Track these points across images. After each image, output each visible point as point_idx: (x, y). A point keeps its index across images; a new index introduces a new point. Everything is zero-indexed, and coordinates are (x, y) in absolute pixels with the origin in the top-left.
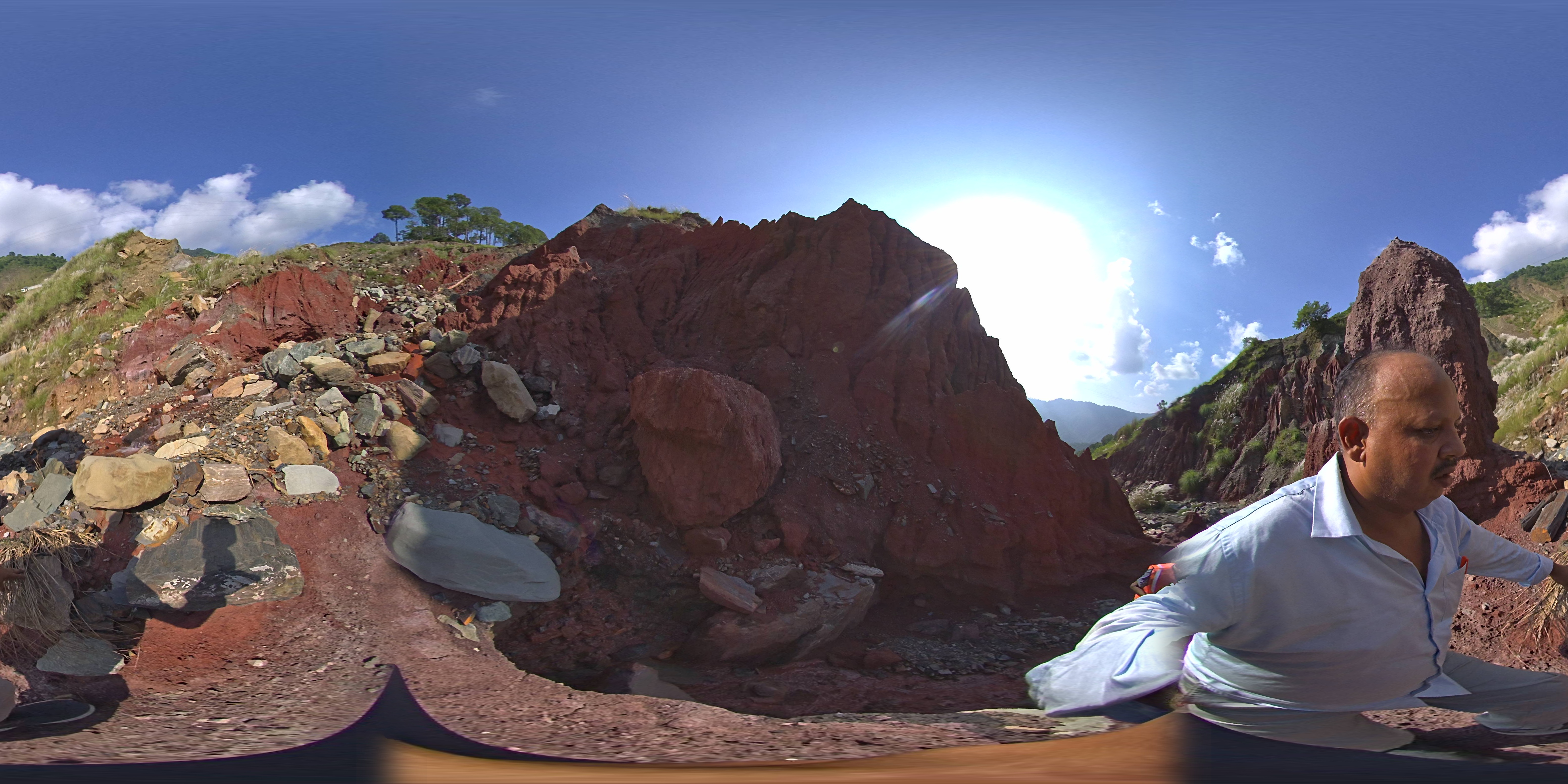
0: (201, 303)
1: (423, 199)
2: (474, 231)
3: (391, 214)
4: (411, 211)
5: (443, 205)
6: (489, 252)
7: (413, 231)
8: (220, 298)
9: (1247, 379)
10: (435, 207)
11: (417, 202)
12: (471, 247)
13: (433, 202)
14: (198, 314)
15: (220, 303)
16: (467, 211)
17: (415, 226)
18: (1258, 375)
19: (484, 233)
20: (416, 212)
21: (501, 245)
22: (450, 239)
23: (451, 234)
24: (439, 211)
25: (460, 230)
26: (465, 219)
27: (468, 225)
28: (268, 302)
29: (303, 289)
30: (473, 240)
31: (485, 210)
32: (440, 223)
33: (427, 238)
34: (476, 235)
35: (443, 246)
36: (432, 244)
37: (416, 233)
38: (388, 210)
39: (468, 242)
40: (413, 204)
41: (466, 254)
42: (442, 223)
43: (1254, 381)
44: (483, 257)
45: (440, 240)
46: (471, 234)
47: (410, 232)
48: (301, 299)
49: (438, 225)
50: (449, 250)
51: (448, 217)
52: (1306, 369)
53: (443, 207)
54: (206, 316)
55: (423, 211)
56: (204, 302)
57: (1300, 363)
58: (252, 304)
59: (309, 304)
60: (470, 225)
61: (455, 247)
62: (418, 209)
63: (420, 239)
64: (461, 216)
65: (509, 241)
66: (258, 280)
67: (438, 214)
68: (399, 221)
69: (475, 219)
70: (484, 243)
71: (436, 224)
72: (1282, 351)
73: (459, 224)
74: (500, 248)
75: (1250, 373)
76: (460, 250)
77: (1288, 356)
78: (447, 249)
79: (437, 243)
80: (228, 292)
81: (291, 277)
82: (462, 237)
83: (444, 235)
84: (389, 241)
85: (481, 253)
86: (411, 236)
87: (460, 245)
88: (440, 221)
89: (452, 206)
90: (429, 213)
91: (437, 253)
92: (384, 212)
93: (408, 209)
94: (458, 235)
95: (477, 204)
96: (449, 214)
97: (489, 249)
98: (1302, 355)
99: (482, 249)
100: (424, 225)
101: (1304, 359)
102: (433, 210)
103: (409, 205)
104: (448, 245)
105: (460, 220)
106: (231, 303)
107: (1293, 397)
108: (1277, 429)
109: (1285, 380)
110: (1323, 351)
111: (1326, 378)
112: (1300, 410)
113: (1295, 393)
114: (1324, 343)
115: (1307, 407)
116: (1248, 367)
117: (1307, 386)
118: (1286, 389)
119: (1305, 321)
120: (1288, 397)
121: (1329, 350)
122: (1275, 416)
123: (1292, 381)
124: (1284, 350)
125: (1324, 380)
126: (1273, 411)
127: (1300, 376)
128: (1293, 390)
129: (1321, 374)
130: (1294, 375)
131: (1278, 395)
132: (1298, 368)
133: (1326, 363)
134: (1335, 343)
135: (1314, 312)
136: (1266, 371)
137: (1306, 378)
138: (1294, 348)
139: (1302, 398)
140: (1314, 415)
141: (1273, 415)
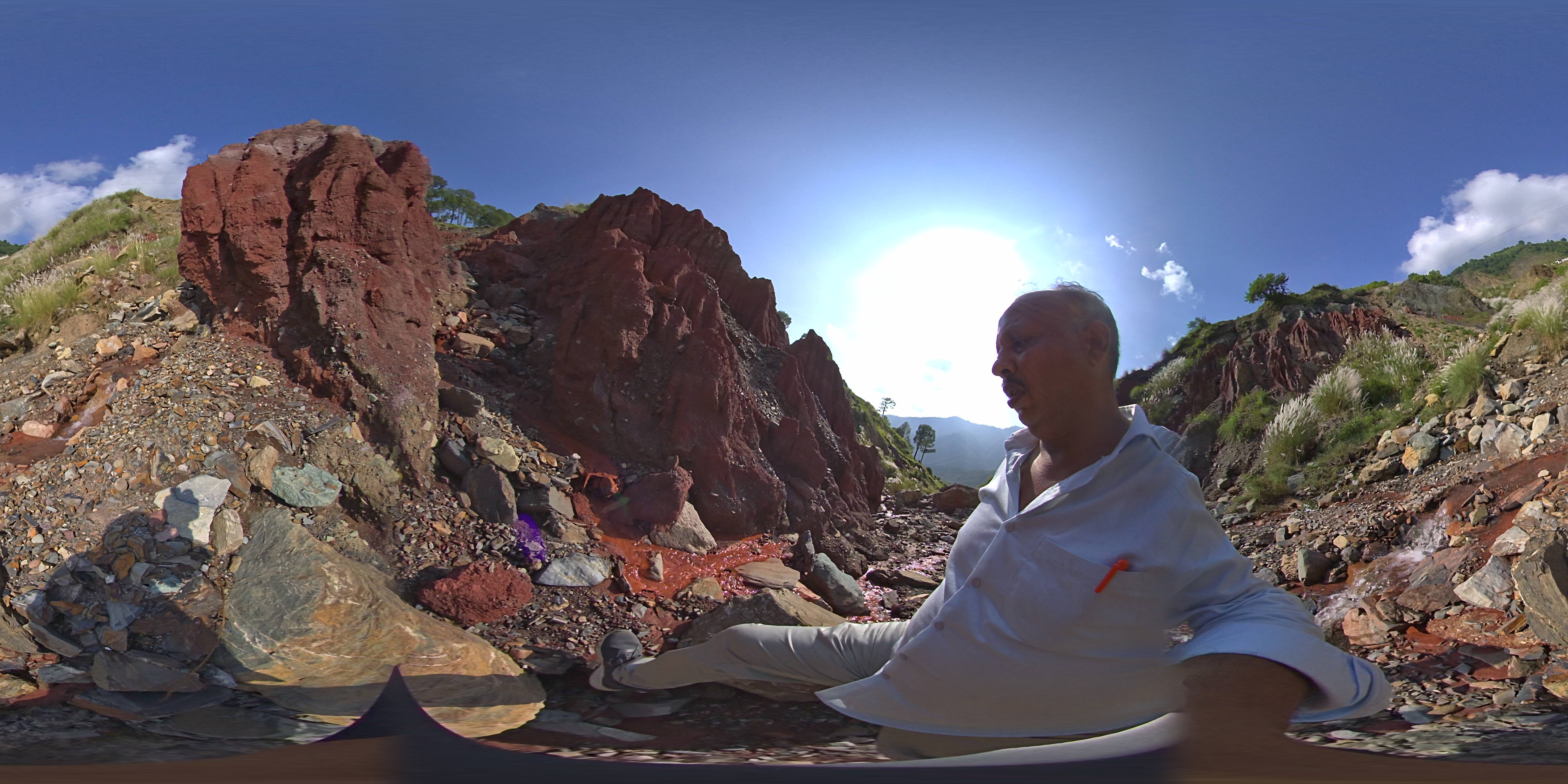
9: (1193, 354)
18: (1206, 351)
43: (1202, 355)
52: (1266, 340)
57: (1257, 336)
72: (1235, 328)
77: (1242, 332)
98: (1259, 329)
101: (1263, 332)
107: (1253, 362)
108: (1235, 397)
109: (1241, 349)
110: (1284, 320)
111: (1293, 340)
112: (1264, 376)
113: (1255, 358)
114: (1284, 313)
115: (1273, 369)
116: (1194, 346)
117: (1270, 351)
118: (1243, 357)
119: (1259, 294)
120: (1246, 363)
121: (1292, 318)
122: (1230, 384)
123: (1250, 348)
124: (1237, 327)
125: (1291, 343)
126: (1228, 380)
127: (1260, 345)
128: (1252, 355)
129: (1287, 338)
130: (1252, 344)
131: (1232, 360)
132: (1256, 339)
133: (1290, 327)
134: (1298, 311)
135: (1269, 284)
136: (1215, 347)
137: (1268, 346)
138: (1248, 324)
139: (1265, 363)
140: (1285, 377)
141: (1228, 385)
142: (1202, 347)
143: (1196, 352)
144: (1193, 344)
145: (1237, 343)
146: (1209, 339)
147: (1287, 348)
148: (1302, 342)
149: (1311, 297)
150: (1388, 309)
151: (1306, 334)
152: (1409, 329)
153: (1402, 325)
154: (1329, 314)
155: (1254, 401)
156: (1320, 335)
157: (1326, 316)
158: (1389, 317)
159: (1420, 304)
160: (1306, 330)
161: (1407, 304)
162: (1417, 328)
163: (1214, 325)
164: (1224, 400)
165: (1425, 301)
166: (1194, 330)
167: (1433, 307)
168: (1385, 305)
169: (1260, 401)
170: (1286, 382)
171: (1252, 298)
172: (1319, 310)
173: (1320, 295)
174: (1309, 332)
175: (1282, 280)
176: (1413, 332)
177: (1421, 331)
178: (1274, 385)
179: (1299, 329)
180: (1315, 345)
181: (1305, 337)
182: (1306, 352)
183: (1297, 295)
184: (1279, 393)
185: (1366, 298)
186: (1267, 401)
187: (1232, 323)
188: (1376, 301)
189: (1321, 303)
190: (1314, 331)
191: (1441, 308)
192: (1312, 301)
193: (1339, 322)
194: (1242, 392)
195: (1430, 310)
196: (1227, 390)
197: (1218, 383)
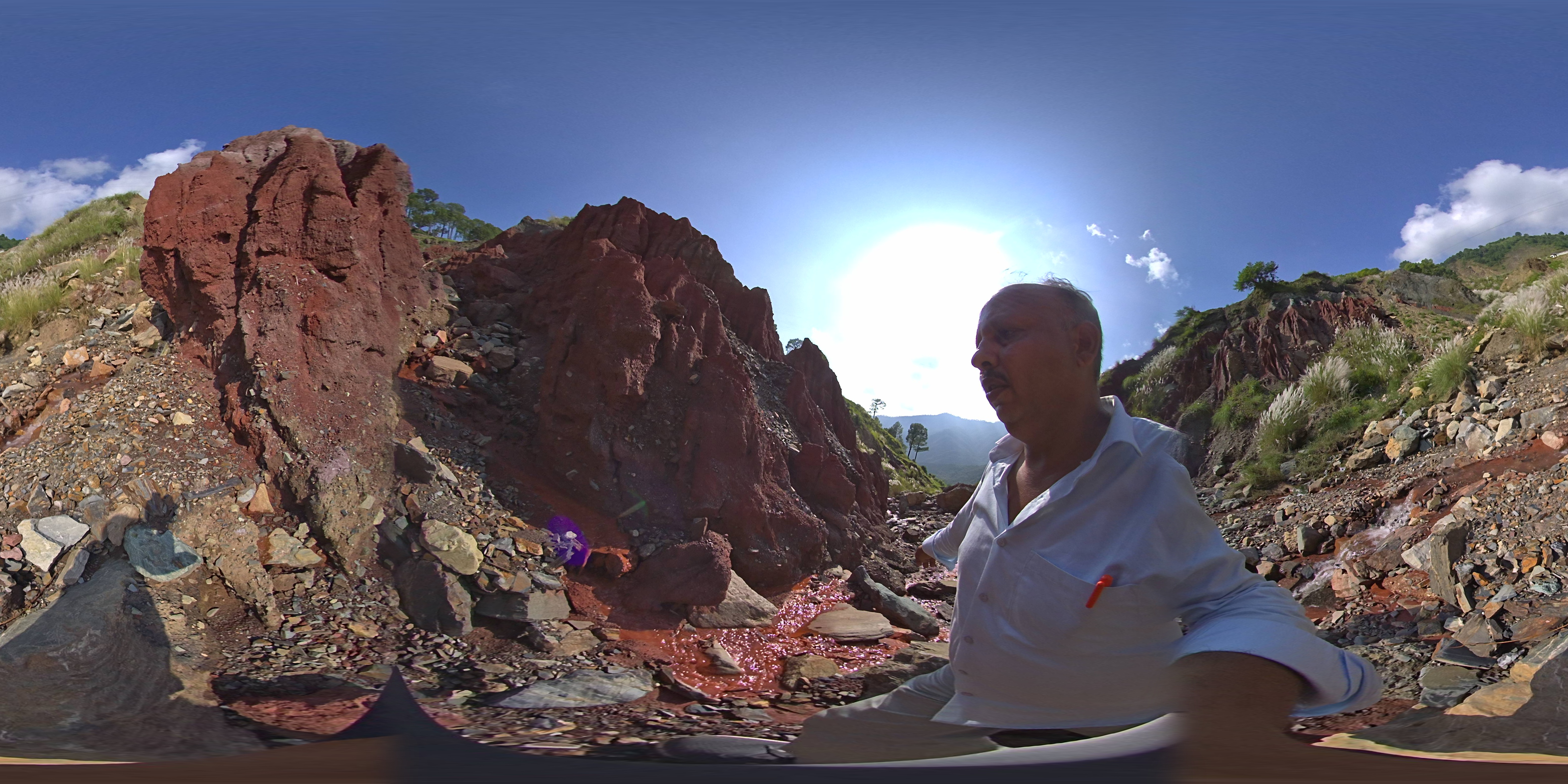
2: (438, 224)
6: (449, 244)
9: (1183, 344)
12: (433, 238)
16: (434, 206)
18: (1196, 339)
19: (447, 227)
21: (460, 239)
23: (415, 224)
25: (424, 222)
26: (431, 213)
27: (432, 218)
30: (436, 232)
31: (451, 205)
34: (439, 228)
39: (431, 235)
43: (1192, 344)
44: (444, 248)
46: (435, 227)
51: (415, 208)
52: (1256, 328)
57: (1247, 324)
60: (435, 218)
61: (419, 238)
64: (427, 209)
65: (469, 236)
69: (440, 213)
70: (445, 236)
72: (1223, 317)
73: (425, 217)
74: (459, 242)
76: (424, 241)
77: (1231, 320)
82: (425, 229)
85: (442, 244)
87: (423, 236)
89: (420, 199)
94: (422, 227)
95: (444, 200)
97: (450, 242)
98: (1249, 317)
99: (443, 241)
101: (1252, 320)
105: (426, 213)
107: (1244, 351)
108: (1227, 386)
109: (1231, 337)
110: (1274, 308)
111: (1283, 329)
112: (1255, 364)
113: (1246, 347)
114: (1274, 301)
115: (1264, 358)
116: (1183, 335)
117: (1260, 339)
118: (1234, 345)
119: (1248, 282)
120: (1237, 352)
121: (1282, 306)
122: (1222, 373)
123: (1241, 337)
124: (1226, 315)
125: (1281, 331)
126: (1219, 369)
127: (1250, 333)
128: (1243, 344)
129: (1277, 326)
130: (1243, 332)
131: (1223, 349)
132: (1246, 327)
133: (1280, 315)
134: (1288, 299)
135: (1258, 272)
136: (1206, 336)
137: (1258, 334)
138: (1238, 311)
139: (1256, 351)
140: (1275, 366)
141: (1220, 373)
142: (1192, 335)
143: (1186, 340)
144: (1183, 332)
145: (1227, 332)
146: (1200, 327)
147: (1277, 337)
148: (1292, 330)
149: (1301, 285)
150: (1378, 298)
151: (1296, 323)
152: (1399, 319)
153: (1392, 315)
154: (1319, 302)
155: (1246, 389)
156: (1310, 324)
157: (1316, 304)
158: (1379, 306)
159: (1410, 293)
160: (1295, 319)
161: (1398, 292)
162: (1407, 318)
163: (1203, 313)
164: (1217, 389)
165: (1416, 290)
166: (1182, 318)
167: (1424, 296)
168: (1375, 294)
169: (1252, 390)
170: (1277, 370)
171: (1241, 286)
172: (1309, 299)
173: (1310, 283)
174: (1299, 321)
175: (1272, 268)
176: (1402, 322)
177: (1410, 321)
178: (1265, 373)
179: (1289, 318)
180: (1304, 334)
181: (1295, 326)
182: (1296, 340)
183: (1287, 283)
184: (1269, 382)
185: (1356, 286)
186: (1258, 389)
187: (1221, 310)
188: (1366, 290)
189: (1310, 291)
190: (1304, 320)
191: (1432, 298)
192: (1302, 289)
193: (1329, 311)
194: (1234, 381)
195: (1420, 300)
196: (1218, 378)
197: (1210, 371)
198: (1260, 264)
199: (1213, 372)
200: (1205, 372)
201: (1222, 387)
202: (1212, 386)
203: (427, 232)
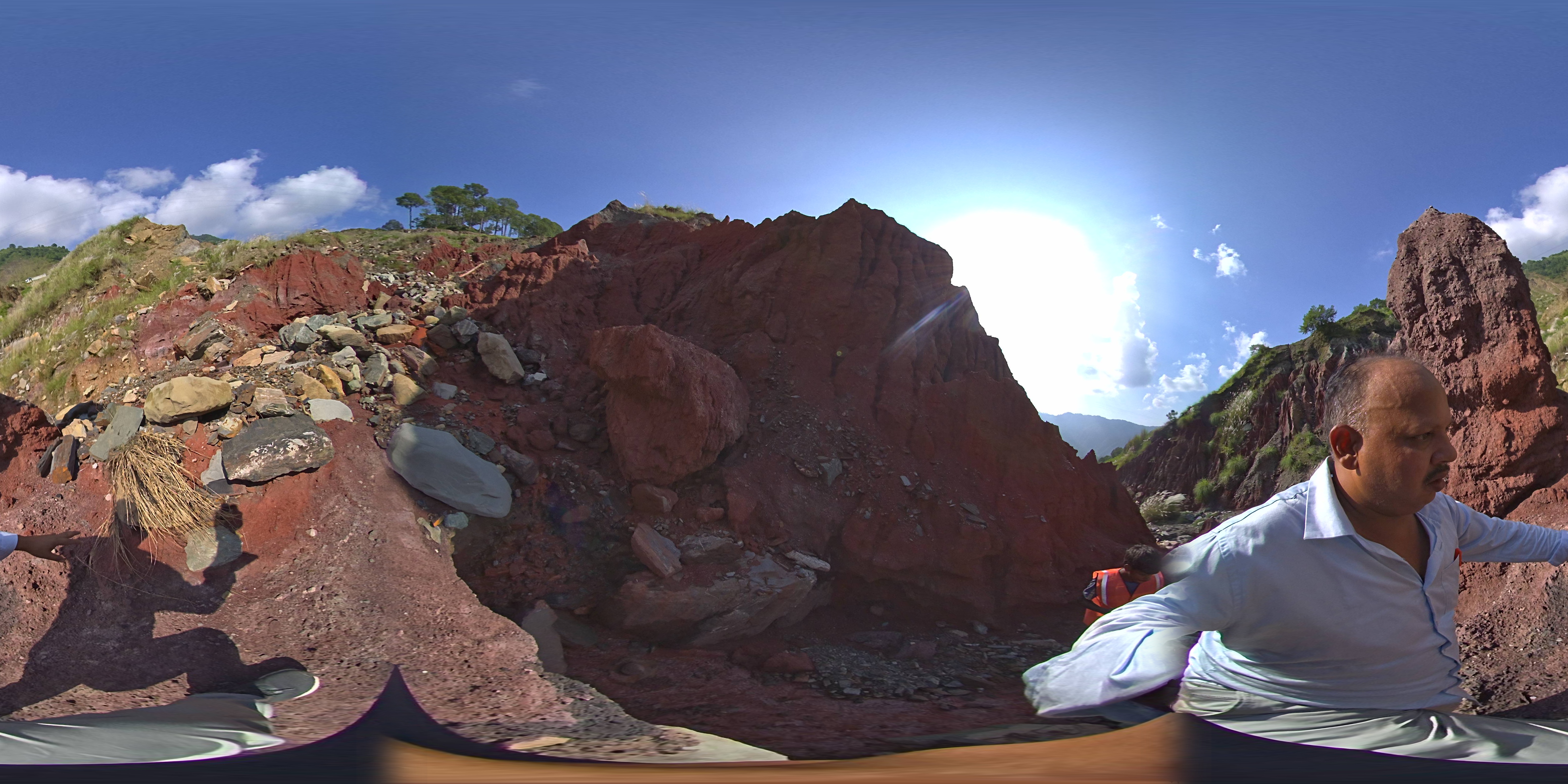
0: (215, 284)
1: (439, 188)
2: (490, 222)
3: (406, 201)
4: (426, 199)
5: (459, 194)
6: (503, 243)
7: (427, 219)
8: (234, 280)
9: (1256, 386)
10: (450, 195)
11: (433, 190)
12: (485, 237)
13: (449, 191)
14: (212, 295)
15: (234, 284)
16: (484, 201)
17: (430, 214)
18: (1267, 382)
19: (500, 224)
20: (430, 200)
21: (516, 236)
22: (464, 229)
23: (466, 224)
24: (455, 200)
25: (475, 220)
26: (481, 209)
27: (483, 215)
28: (281, 282)
29: (315, 271)
30: (488, 230)
31: (502, 201)
32: (455, 212)
33: (441, 227)
34: (491, 225)
35: (456, 235)
36: (445, 233)
37: (430, 221)
38: (403, 198)
39: (482, 232)
40: (429, 192)
41: (479, 244)
42: (457, 212)
43: (1264, 388)
44: (497, 248)
45: (454, 229)
46: (487, 225)
47: (423, 220)
48: (314, 280)
49: (453, 214)
50: (462, 239)
51: (464, 206)
52: (1316, 373)
53: (459, 197)
54: (220, 296)
55: (439, 200)
56: (219, 284)
57: (1309, 367)
58: (266, 285)
59: (321, 285)
60: (486, 215)
61: (469, 237)
62: (434, 198)
63: (434, 227)
64: (477, 205)
65: (525, 233)
66: (271, 262)
67: (453, 203)
68: (413, 208)
69: (492, 210)
70: (499, 233)
71: (451, 213)
72: (1290, 357)
73: (475, 214)
74: (514, 240)
75: (1259, 380)
76: (474, 240)
77: (1297, 361)
78: (460, 239)
79: (451, 232)
80: (242, 274)
81: (303, 260)
82: (477, 227)
83: (459, 224)
84: (402, 228)
85: (495, 243)
86: (425, 224)
87: (474, 235)
88: (455, 210)
89: (468, 195)
90: (444, 202)
91: (450, 242)
92: (398, 199)
93: (423, 196)
94: (473, 225)
95: (493, 194)
96: (465, 203)
97: (503, 240)
98: (1311, 360)
99: (496, 240)
100: (438, 214)
101: (1314, 363)
102: (448, 199)
103: (425, 193)
104: (462, 234)
105: (476, 210)
106: (245, 284)
107: (1304, 401)
108: (1291, 433)
109: (1295, 384)
110: (1331, 355)
112: (1312, 414)
113: (1306, 397)
114: (1332, 346)
116: (1256, 374)
118: (1297, 394)
119: (1311, 324)
120: (1299, 401)
121: (1338, 352)
122: (1287, 420)
123: (1303, 383)
124: (1291, 353)
126: (1285, 416)
127: (1310, 380)
128: (1304, 394)
130: (1305, 378)
132: (1307, 371)
134: (1343, 346)
135: (1320, 316)
136: (1274, 378)
137: (1316, 382)
138: (1302, 352)
139: (1313, 402)
141: (1285, 420)
142: (1263, 376)
144: (1256, 372)
145: (1291, 376)
146: (1269, 367)
155: (1303, 440)
163: (1273, 351)
164: (1283, 434)
166: (1255, 355)
169: (1308, 441)
171: (1305, 329)
175: (1331, 310)
186: (1313, 441)
187: (1288, 348)
192: (1357, 331)
194: (1296, 429)
196: (1284, 425)
197: (1277, 415)
198: (1322, 307)
199: (1280, 419)
200: (1274, 417)
201: (1287, 434)
202: (1279, 431)
203: (479, 231)
